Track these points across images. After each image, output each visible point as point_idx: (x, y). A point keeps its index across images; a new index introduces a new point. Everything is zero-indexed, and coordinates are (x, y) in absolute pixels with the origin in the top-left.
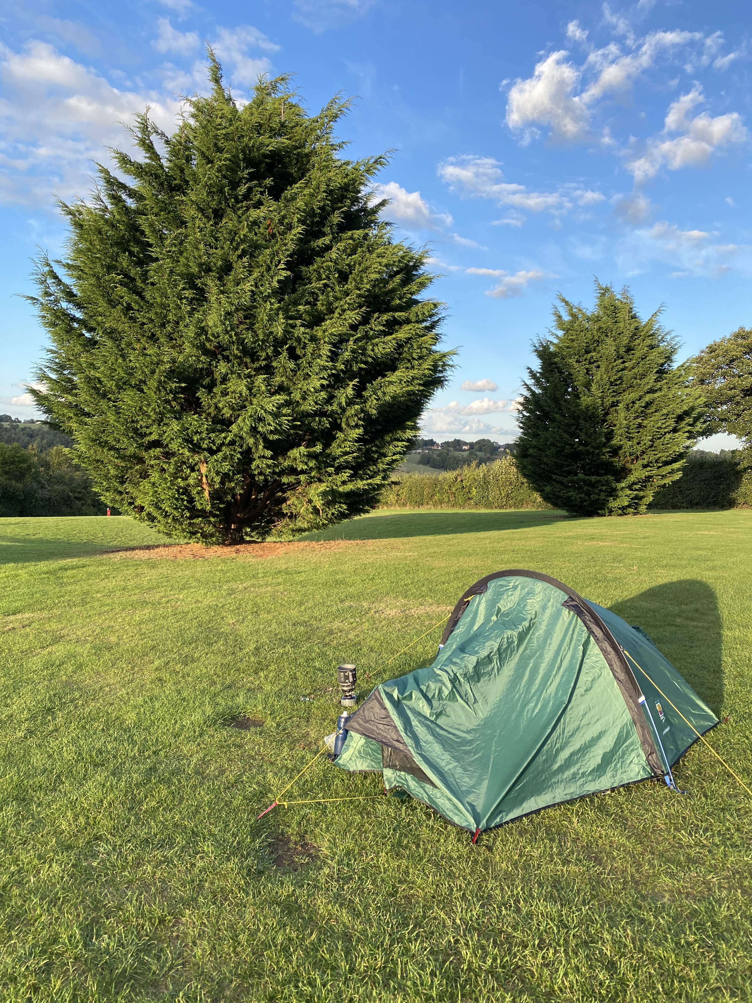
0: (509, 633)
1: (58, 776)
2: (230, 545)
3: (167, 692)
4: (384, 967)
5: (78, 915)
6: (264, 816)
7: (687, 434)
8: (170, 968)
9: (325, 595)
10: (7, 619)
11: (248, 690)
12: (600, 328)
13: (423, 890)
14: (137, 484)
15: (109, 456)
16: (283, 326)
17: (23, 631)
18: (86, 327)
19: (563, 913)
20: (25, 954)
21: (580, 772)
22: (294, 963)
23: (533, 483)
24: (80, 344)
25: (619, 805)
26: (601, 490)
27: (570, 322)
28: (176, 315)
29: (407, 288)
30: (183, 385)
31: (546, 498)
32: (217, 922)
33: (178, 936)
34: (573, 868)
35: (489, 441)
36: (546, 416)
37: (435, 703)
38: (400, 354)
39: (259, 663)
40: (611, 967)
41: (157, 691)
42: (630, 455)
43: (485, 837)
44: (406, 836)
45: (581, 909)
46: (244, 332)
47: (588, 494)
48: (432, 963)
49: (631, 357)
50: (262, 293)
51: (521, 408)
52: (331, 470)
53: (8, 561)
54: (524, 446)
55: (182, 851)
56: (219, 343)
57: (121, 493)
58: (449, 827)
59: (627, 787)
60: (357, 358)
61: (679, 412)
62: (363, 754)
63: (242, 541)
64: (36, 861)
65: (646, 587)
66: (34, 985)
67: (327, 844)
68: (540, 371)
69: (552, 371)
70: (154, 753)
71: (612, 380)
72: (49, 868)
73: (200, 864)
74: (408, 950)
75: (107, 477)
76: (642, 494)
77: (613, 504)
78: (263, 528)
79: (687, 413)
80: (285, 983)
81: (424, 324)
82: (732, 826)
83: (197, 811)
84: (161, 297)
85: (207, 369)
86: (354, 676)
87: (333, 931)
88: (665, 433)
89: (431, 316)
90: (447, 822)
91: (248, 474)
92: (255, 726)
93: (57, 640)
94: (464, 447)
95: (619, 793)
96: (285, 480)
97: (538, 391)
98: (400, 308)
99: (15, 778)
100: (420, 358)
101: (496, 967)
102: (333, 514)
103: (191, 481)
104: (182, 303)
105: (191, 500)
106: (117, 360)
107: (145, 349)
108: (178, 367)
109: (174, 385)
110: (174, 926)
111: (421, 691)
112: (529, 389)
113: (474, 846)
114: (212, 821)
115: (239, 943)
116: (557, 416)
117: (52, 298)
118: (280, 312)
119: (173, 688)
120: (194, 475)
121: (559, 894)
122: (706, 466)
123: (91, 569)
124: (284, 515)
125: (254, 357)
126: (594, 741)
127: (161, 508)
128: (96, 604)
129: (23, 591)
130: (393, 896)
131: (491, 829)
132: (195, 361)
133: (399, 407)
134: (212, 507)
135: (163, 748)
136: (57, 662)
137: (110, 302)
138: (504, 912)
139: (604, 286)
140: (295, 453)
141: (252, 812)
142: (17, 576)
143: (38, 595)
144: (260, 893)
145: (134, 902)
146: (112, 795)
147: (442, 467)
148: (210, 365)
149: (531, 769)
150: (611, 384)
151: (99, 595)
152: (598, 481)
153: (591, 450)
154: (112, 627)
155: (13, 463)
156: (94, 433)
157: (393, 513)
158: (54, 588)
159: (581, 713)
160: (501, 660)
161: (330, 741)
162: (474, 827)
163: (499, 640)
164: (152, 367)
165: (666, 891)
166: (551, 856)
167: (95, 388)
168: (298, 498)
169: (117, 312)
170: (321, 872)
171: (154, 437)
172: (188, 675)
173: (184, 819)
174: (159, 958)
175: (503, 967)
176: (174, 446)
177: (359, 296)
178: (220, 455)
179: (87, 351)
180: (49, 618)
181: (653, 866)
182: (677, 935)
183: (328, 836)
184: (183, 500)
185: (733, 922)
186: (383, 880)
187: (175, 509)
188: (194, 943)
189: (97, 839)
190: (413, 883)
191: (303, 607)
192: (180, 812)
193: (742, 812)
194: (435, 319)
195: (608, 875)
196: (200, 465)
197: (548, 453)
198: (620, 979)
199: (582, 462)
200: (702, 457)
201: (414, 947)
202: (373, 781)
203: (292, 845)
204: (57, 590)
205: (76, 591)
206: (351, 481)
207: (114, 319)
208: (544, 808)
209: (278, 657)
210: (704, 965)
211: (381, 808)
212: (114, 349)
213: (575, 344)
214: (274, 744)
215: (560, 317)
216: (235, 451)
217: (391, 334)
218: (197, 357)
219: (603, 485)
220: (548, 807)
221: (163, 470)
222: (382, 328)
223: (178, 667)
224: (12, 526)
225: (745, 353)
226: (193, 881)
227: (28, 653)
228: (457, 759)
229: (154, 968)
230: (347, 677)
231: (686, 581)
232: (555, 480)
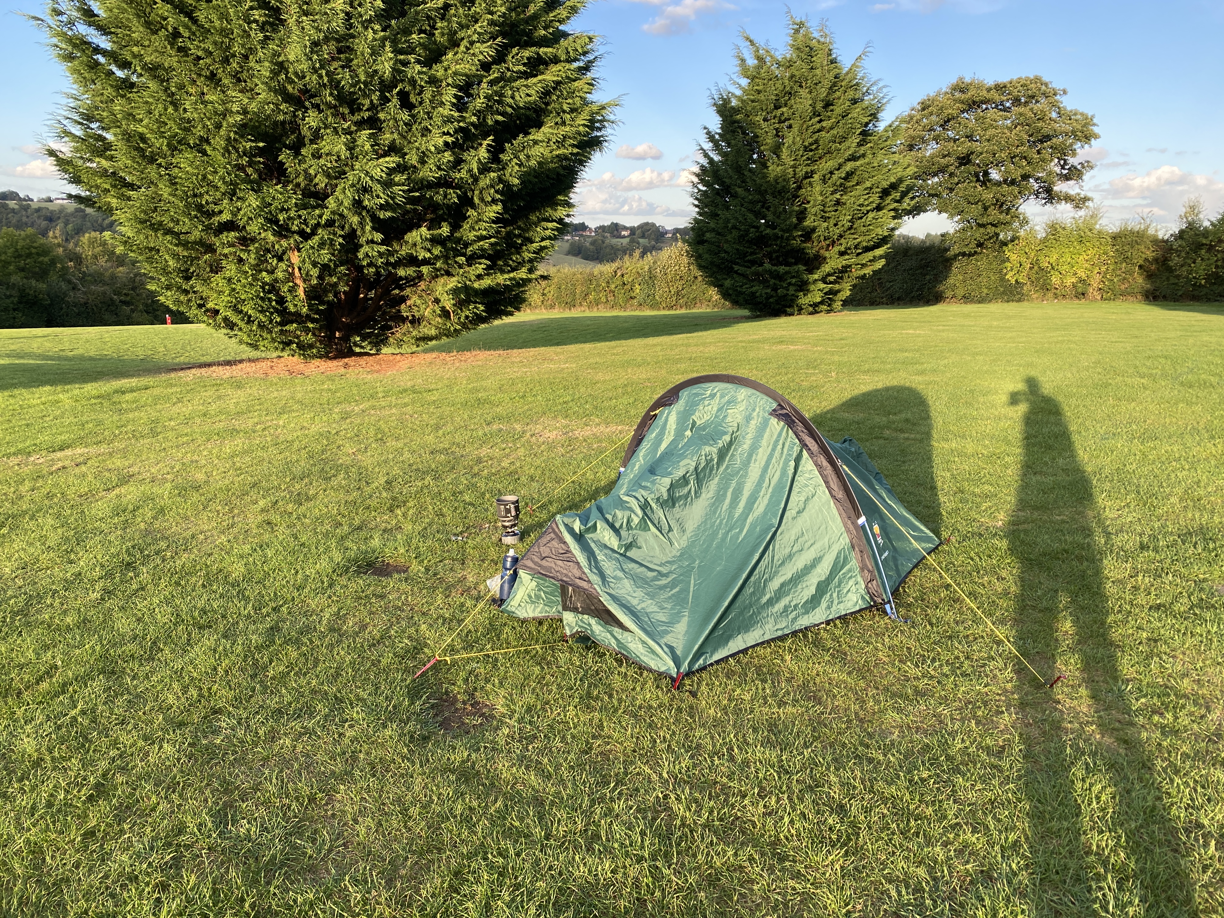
0: (707, 449)
1: (154, 643)
2: (335, 358)
3: (281, 538)
4: (586, 830)
5: (206, 800)
6: (422, 675)
7: (892, 213)
8: (330, 851)
9: (466, 417)
10: (52, 456)
11: (384, 531)
12: (792, 76)
13: (621, 743)
14: (206, 281)
15: (164, 242)
16: (392, 63)
17: (77, 470)
18: (116, 61)
19: (784, 758)
20: (145, 849)
21: (792, 604)
22: (480, 834)
23: (710, 276)
24: (112, 86)
25: (835, 639)
26: (790, 284)
27: (755, 67)
28: (243, 46)
29: (554, 14)
30: (261, 144)
31: (726, 294)
32: (380, 796)
33: (333, 815)
34: (789, 709)
35: (653, 225)
36: (726, 190)
37: (623, 533)
38: (547, 104)
39: (394, 499)
40: (841, 810)
41: (266, 537)
42: (825, 240)
43: (687, 682)
44: (596, 686)
45: (803, 753)
46: (340, 70)
47: (775, 289)
48: (641, 823)
49: (829, 114)
50: (361, 16)
51: (696, 180)
52: (461, 260)
53: (43, 383)
54: (700, 229)
55: (326, 721)
56: (305, 85)
57: (186, 292)
58: (645, 673)
59: (843, 618)
60: (491, 107)
61: (885, 184)
62: (533, 600)
63: (351, 353)
64: (141, 743)
65: (847, 396)
66: (162, 883)
67: (502, 701)
68: (719, 131)
69: (733, 132)
70: (274, 609)
71: (806, 144)
72: (160, 749)
73: (350, 733)
74: (611, 810)
75: (165, 271)
76: (837, 287)
77: (804, 300)
78: (377, 336)
79: (894, 186)
80: (470, 856)
81: (576, 65)
82: (961, 655)
83: (338, 675)
84: (220, 19)
85: (291, 122)
86: (517, 509)
87: (521, 796)
88: (868, 212)
89: (585, 53)
90: (642, 668)
91: (353, 265)
92: (398, 572)
93: (125, 479)
94: (623, 233)
95: (835, 625)
96: (401, 272)
97: (717, 158)
98: (545, 42)
99: (98, 648)
100: (573, 110)
101: (713, 821)
102: (467, 317)
103: (280, 275)
104: (251, 29)
105: (281, 301)
106: (166, 110)
107: (203, 94)
108: (251, 120)
109: (248, 145)
110: (327, 804)
111: (607, 521)
112: (706, 155)
113: (676, 692)
114: (359, 684)
115: (410, 817)
116: (739, 190)
117: (64, 18)
118: (387, 43)
119: (288, 532)
120: (283, 265)
121: (777, 738)
122: (911, 252)
123: (156, 391)
124: (404, 320)
125: (354, 107)
126: (808, 569)
127: (241, 312)
128: (170, 435)
129: (68, 421)
130: (587, 753)
131: (693, 673)
132: (273, 111)
133: (547, 176)
134: (310, 309)
135: (285, 603)
136: (131, 507)
137: (148, 24)
138: (717, 762)
139: (798, 20)
140: (413, 236)
141: (406, 670)
142: (58, 402)
143: (91, 425)
144: (428, 761)
145: (274, 781)
146: (227, 661)
147: (597, 259)
148: (295, 116)
149: (738, 603)
150: (806, 149)
151: (172, 423)
152: (787, 273)
153: (780, 234)
154: (197, 461)
155: (29, 255)
156: (141, 212)
157: (539, 317)
158: (112, 416)
159: (793, 538)
160: (699, 482)
161: (494, 584)
162: (674, 672)
163: (695, 458)
164: (217, 119)
165: (893, 727)
166: (765, 698)
167: (138, 149)
168: (420, 297)
169: (159, 40)
170: (500, 733)
171: (225, 217)
172: (305, 516)
173: (322, 683)
174: (314, 841)
175: (721, 820)
176: (253, 228)
177: (492, 23)
178: (316, 239)
179: (123, 96)
180: (111, 454)
181: (878, 702)
182: (909, 772)
183: (502, 692)
184: (270, 300)
185: (969, 755)
186: (573, 737)
187: (261, 312)
188: (356, 821)
189: (215, 712)
190: (609, 737)
191: (441, 432)
192: (317, 676)
193: (971, 638)
194: (591, 57)
195: (830, 714)
196: (290, 253)
197: (729, 237)
198: (852, 822)
199: (769, 249)
200: (906, 242)
201: (618, 806)
202: (551, 626)
203: (459, 705)
204: (116, 418)
205: (141, 418)
206: (488, 274)
207: (156, 51)
208: (753, 647)
209: (417, 492)
210: (940, 802)
211: (563, 657)
212: (161, 93)
213: (762, 97)
214: (424, 591)
215: (743, 60)
216: (335, 234)
217: (536, 76)
218: (277, 105)
219: (793, 277)
220: (757, 645)
221: (241, 260)
222: (522, 68)
223: (290, 507)
224: (39, 340)
225: (963, 112)
226: (344, 753)
227: (89, 496)
228: (652, 596)
229: (309, 852)
230: (508, 511)
231: (893, 388)
232: (736, 272)
